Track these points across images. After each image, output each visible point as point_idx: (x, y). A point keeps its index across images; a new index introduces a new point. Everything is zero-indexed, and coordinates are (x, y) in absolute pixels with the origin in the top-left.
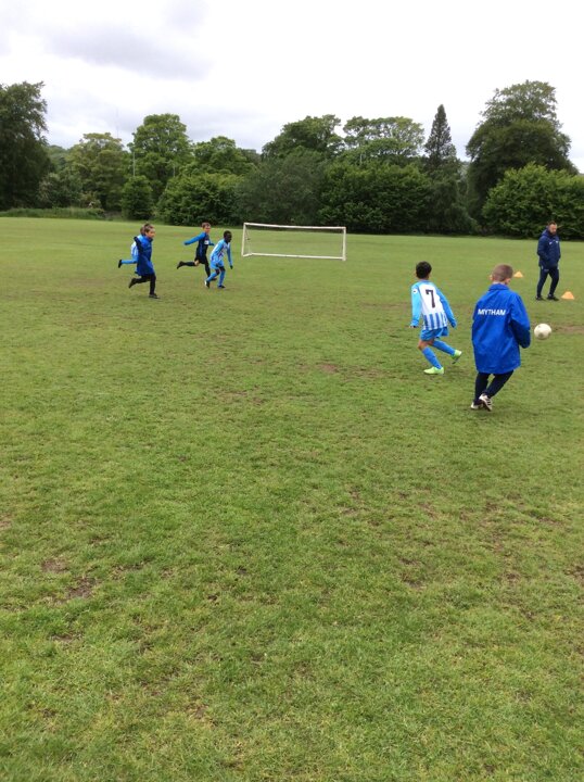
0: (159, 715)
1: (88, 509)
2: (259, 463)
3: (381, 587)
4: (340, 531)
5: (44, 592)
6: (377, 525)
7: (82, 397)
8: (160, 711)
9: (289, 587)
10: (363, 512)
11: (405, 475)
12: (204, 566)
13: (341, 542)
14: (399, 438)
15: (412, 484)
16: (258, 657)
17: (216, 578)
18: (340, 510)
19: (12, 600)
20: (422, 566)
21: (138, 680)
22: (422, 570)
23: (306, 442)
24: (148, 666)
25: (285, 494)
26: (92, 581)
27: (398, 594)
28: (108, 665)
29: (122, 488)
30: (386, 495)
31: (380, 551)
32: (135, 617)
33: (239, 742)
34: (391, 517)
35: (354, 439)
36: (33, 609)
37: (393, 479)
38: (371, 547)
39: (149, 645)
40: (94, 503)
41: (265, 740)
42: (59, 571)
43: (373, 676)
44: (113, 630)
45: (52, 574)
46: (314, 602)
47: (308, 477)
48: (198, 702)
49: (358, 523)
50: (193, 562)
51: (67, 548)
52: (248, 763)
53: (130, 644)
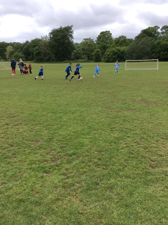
0: (66, 197)
1: (62, 139)
2: (113, 129)
3: (142, 168)
4: (133, 150)
5: (45, 161)
6: (146, 149)
7: (68, 110)
8: (66, 196)
9: (112, 165)
10: (142, 145)
11: (159, 135)
12: (89, 157)
13: (132, 154)
14: (161, 123)
15: (161, 138)
16: (98, 184)
17: (92, 161)
18: (135, 144)
19: (37, 162)
20: (157, 163)
21: (63, 187)
22: (157, 164)
23: (130, 124)
24: (66, 183)
25: (118, 139)
26: (58, 159)
27: (147, 170)
28: (56, 181)
29: (72, 134)
30: (151, 141)
31: (145, 157)
32: (67, 169)
33: (85, 207)
34: (151, 147)
35: (145, 123)
36: (41, 165)
37: (155, 136)
38: (142, 156)
39: (68, 178)
40: (64, 138)
41: (93, 208)
42: (51, 155)
43: (131, 194)
44: (60, 172)
45: (49, 156)
46: (119, 170)
47: (127, 134)
48: (77, 195)
49: (139, 148)
50: (86, 156)
51: (54, 150)
52: (86, 214)
53: (64, 176)
